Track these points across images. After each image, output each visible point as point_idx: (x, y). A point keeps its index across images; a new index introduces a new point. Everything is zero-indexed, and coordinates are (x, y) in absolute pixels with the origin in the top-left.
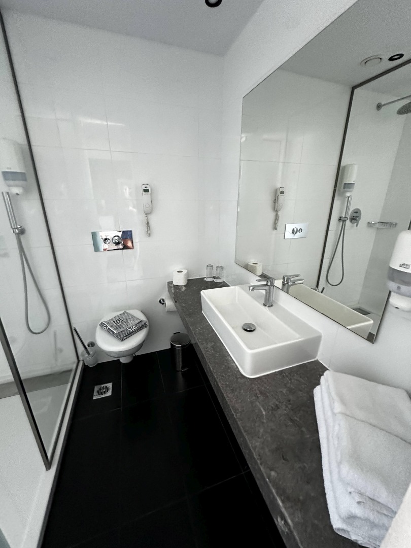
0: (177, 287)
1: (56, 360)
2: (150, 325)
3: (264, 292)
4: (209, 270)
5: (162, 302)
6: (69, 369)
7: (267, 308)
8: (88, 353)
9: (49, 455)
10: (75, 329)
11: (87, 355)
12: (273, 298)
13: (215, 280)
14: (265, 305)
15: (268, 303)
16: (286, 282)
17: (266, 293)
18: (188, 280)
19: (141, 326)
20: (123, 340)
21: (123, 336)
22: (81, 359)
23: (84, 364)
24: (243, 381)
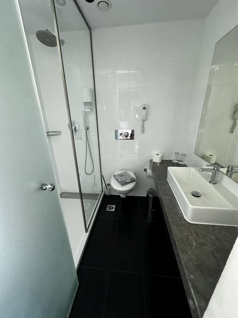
0: (154, 163)
1: (94, 188)
2: (137, 180)
3: (211, 173)
4: (176, 156)
5: (145, 170)
6: (99, 194)
7: (212, 185)
8: (107, 188)
9: (87, 227)
10: (103, 176)
11: (106, 189)
12: (218, 178)
13: (179, 162)
14: (210, 182)
15: (213, 181)
16: (230, 170)
17: (213, 174)
18: (162, 160)
19: (133, 181)
20: (123, 185)
21: (124, 184)
22: (104, 190)
23: (104, 193)
24: (185, 222)
